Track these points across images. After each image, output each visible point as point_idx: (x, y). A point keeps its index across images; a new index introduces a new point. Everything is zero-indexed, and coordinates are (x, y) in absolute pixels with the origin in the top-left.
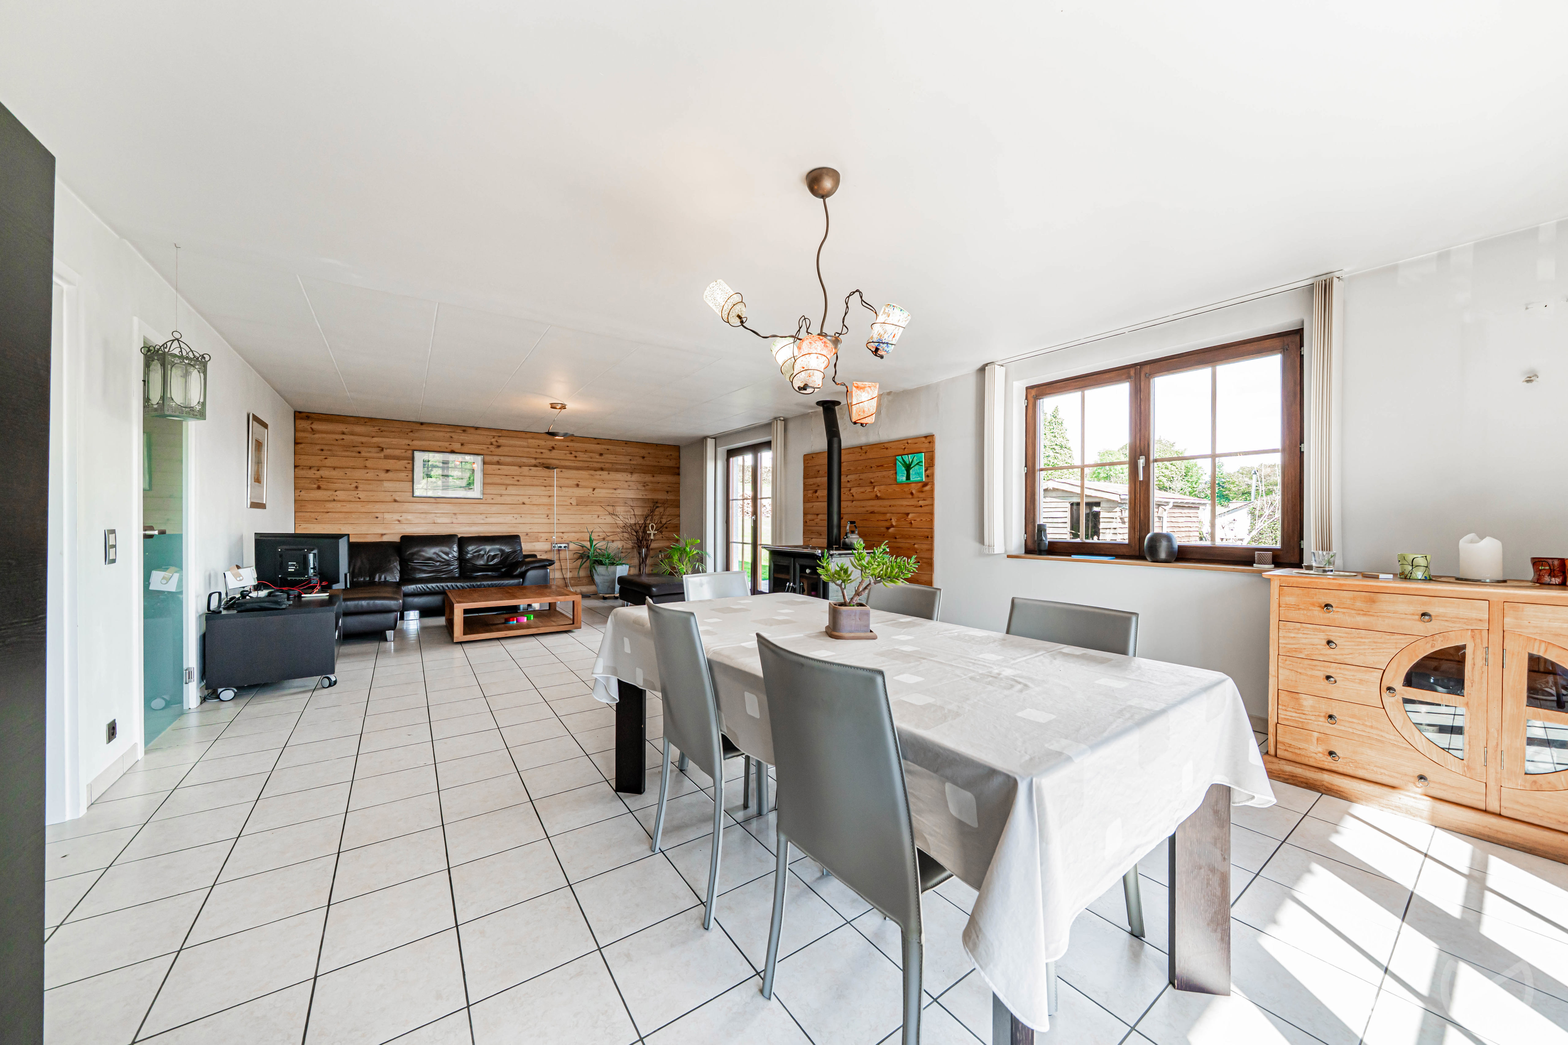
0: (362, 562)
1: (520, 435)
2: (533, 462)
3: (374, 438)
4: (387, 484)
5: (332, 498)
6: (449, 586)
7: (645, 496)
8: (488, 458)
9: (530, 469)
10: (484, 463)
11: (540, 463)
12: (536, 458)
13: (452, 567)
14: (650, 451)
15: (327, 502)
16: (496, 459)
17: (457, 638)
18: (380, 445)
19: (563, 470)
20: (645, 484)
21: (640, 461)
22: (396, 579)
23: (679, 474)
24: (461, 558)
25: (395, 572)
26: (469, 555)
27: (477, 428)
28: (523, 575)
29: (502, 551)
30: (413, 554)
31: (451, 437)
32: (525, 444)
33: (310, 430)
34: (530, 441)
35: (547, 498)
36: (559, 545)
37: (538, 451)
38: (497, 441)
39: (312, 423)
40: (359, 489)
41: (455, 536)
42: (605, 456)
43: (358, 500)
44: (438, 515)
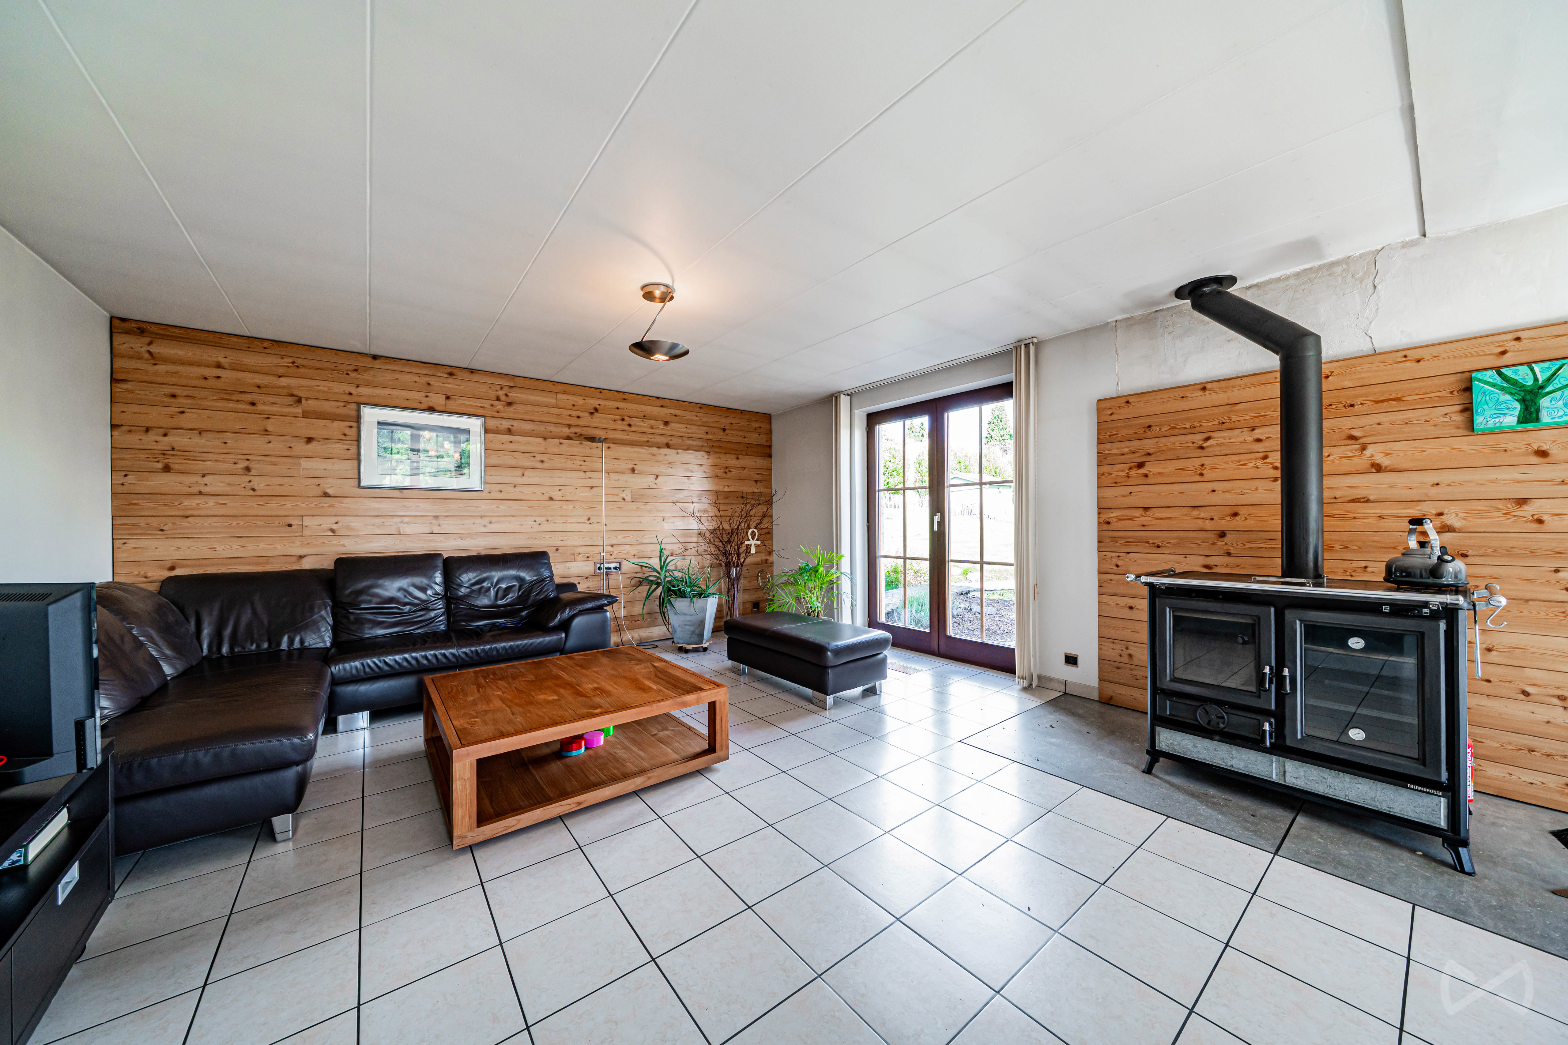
0: (254, 612)
1: (542, 385)
2: (566, 431)
3: (281, 379)
4: (308, 464)
5: (195, 490)
6: (430, 657)
7: (726, 487)
8: (492, 423)
9: (561, 444)
10: (486, 431)
11: (576, 433)
12: (569, 426)
13: (432, 614)
14: (734, 421)
15: (183, 497)
16: (506, 424)
17: (462, 837)
18: (296, 393)
19: (612, 445)
20: (727, 470)
21: (720, 435)
22: (324, 642)
23: (770, 456)
24: (449, 597)
25: (323, 629)
26: (463, 590)
27: (473, 371)
28: (565, 626)
29: (521, 580)
30: (360, 592)
31: (429, 384)
32: (553, 401)
33: (147, 355)
34: (560, 396)
35: (588, 489)
36: (607, 565)
37: (574, 413)
38: (506, 395)
39: (150, 343)
40: (253, 472)
41: (440, 555)
42: (672, 425)
43: (252, 492)
44: (406, 519)
